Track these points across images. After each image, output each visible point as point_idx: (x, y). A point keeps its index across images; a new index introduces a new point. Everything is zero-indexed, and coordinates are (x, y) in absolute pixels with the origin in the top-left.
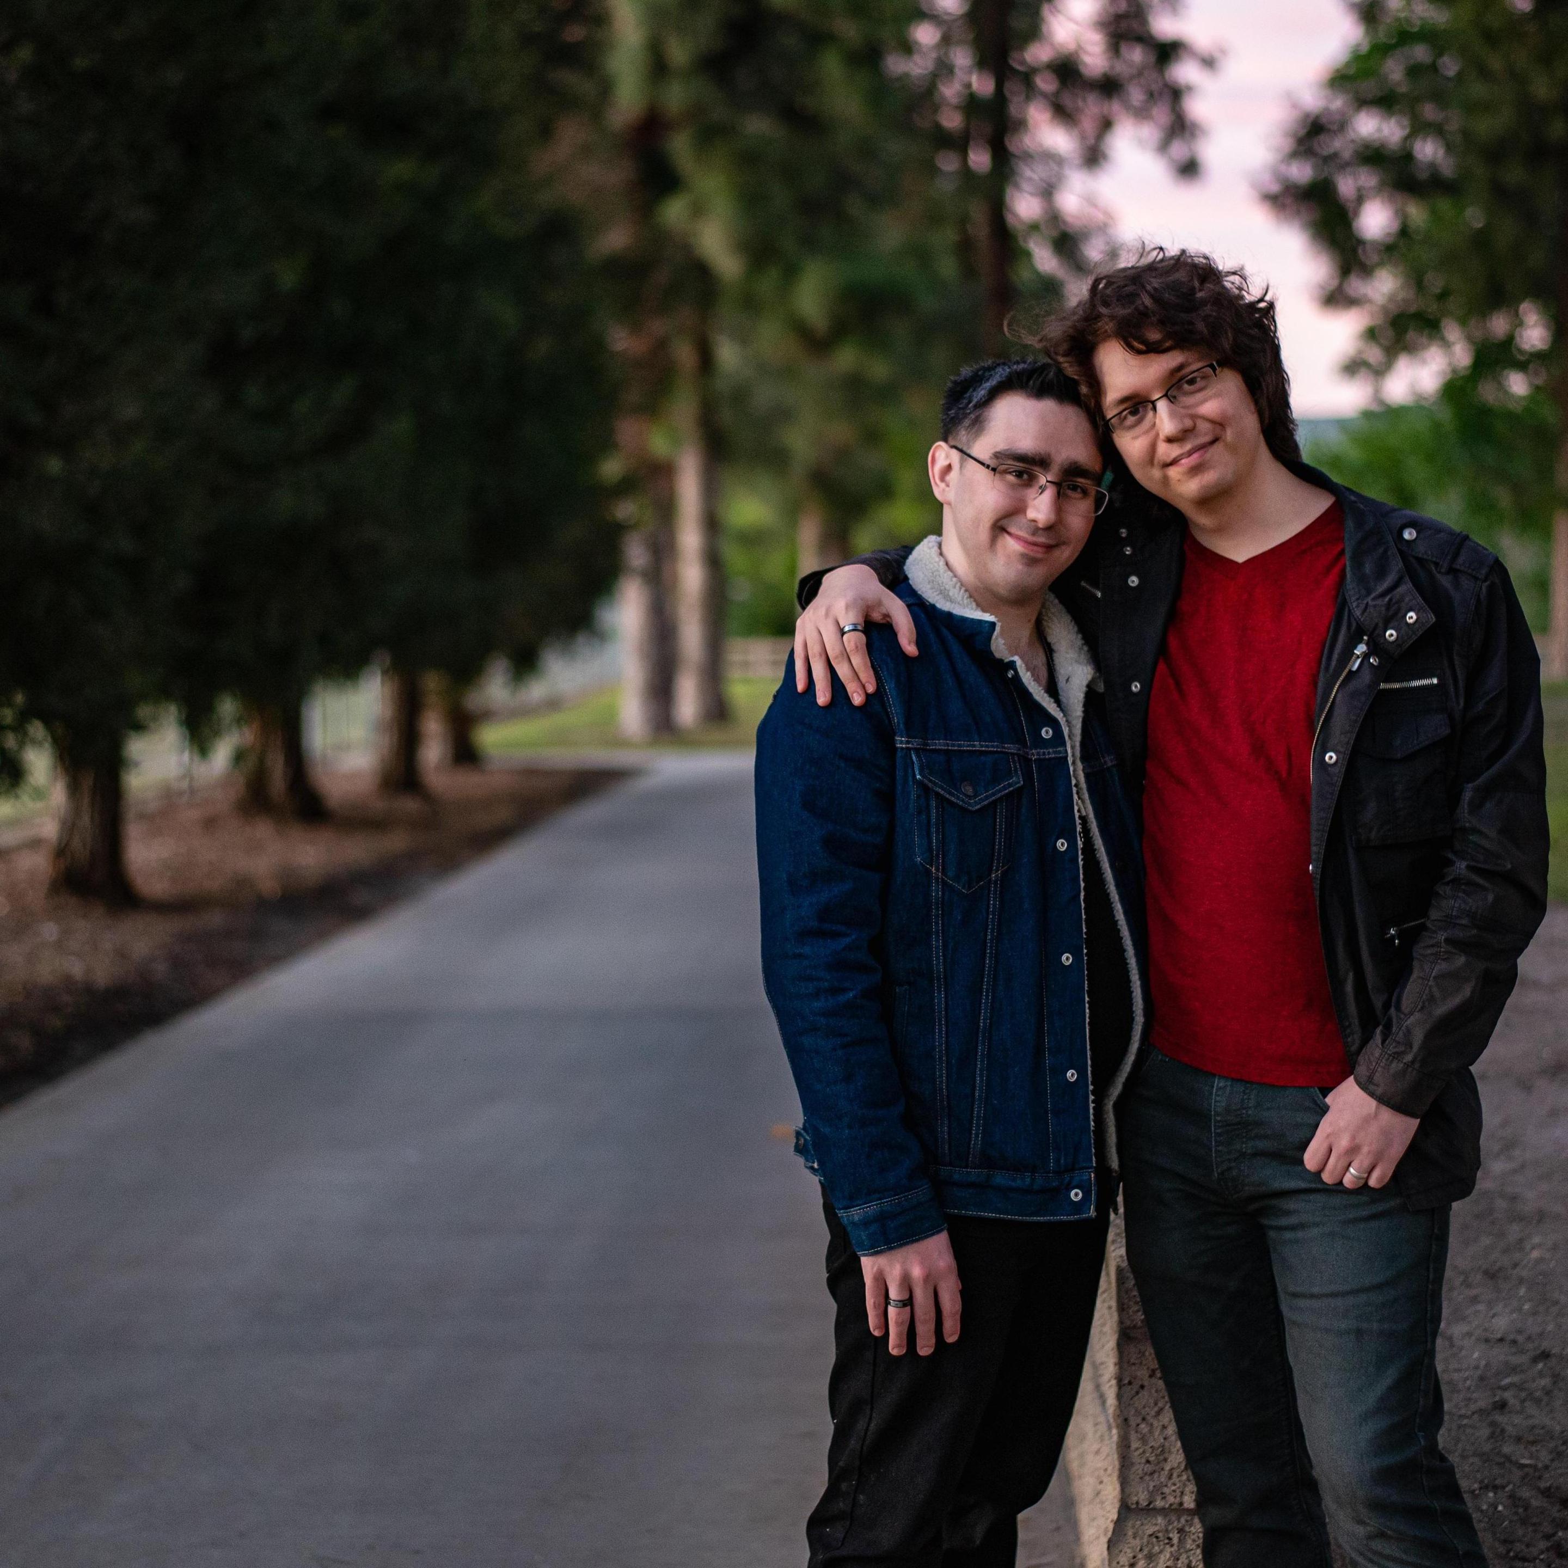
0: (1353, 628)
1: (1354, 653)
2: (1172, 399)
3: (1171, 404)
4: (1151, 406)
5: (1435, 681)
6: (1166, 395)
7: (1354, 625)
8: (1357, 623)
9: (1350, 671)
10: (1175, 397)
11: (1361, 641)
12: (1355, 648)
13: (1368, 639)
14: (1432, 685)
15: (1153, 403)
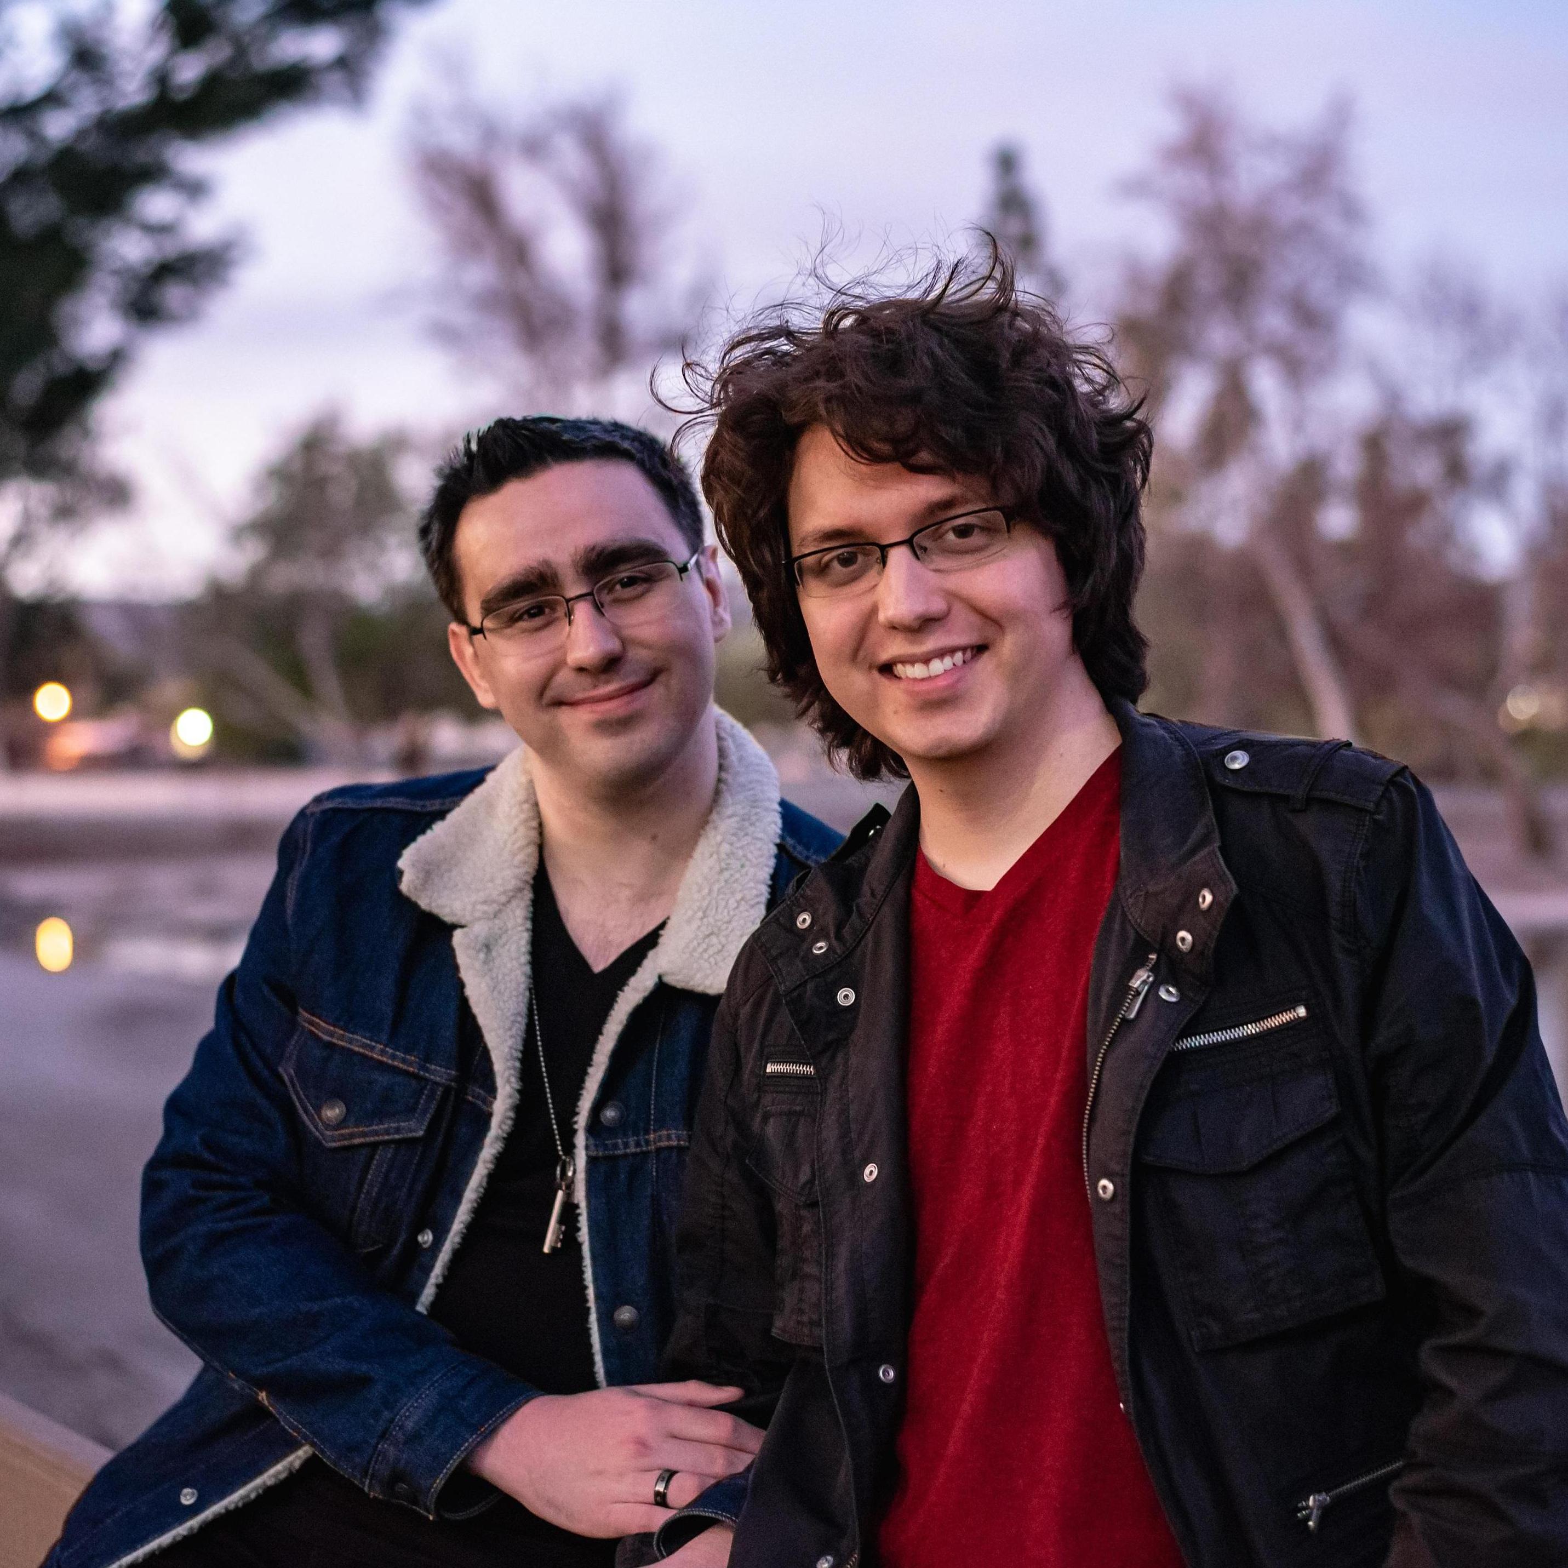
0: (1131, 942)
1: (1130, 988)
2: (918, 552)
3: (914, 559)
4: (878, 554)
5: (1302, 1011)
6: (909, 542)
7: (1132, 935)
8: (1137, 932)
9: (1124, 1020)
10: (925, 549)
11: (1142, 963)
12: (1131, 977)
13: (1158, 958)
14: (1298, 1021)
15: (884, 550)
